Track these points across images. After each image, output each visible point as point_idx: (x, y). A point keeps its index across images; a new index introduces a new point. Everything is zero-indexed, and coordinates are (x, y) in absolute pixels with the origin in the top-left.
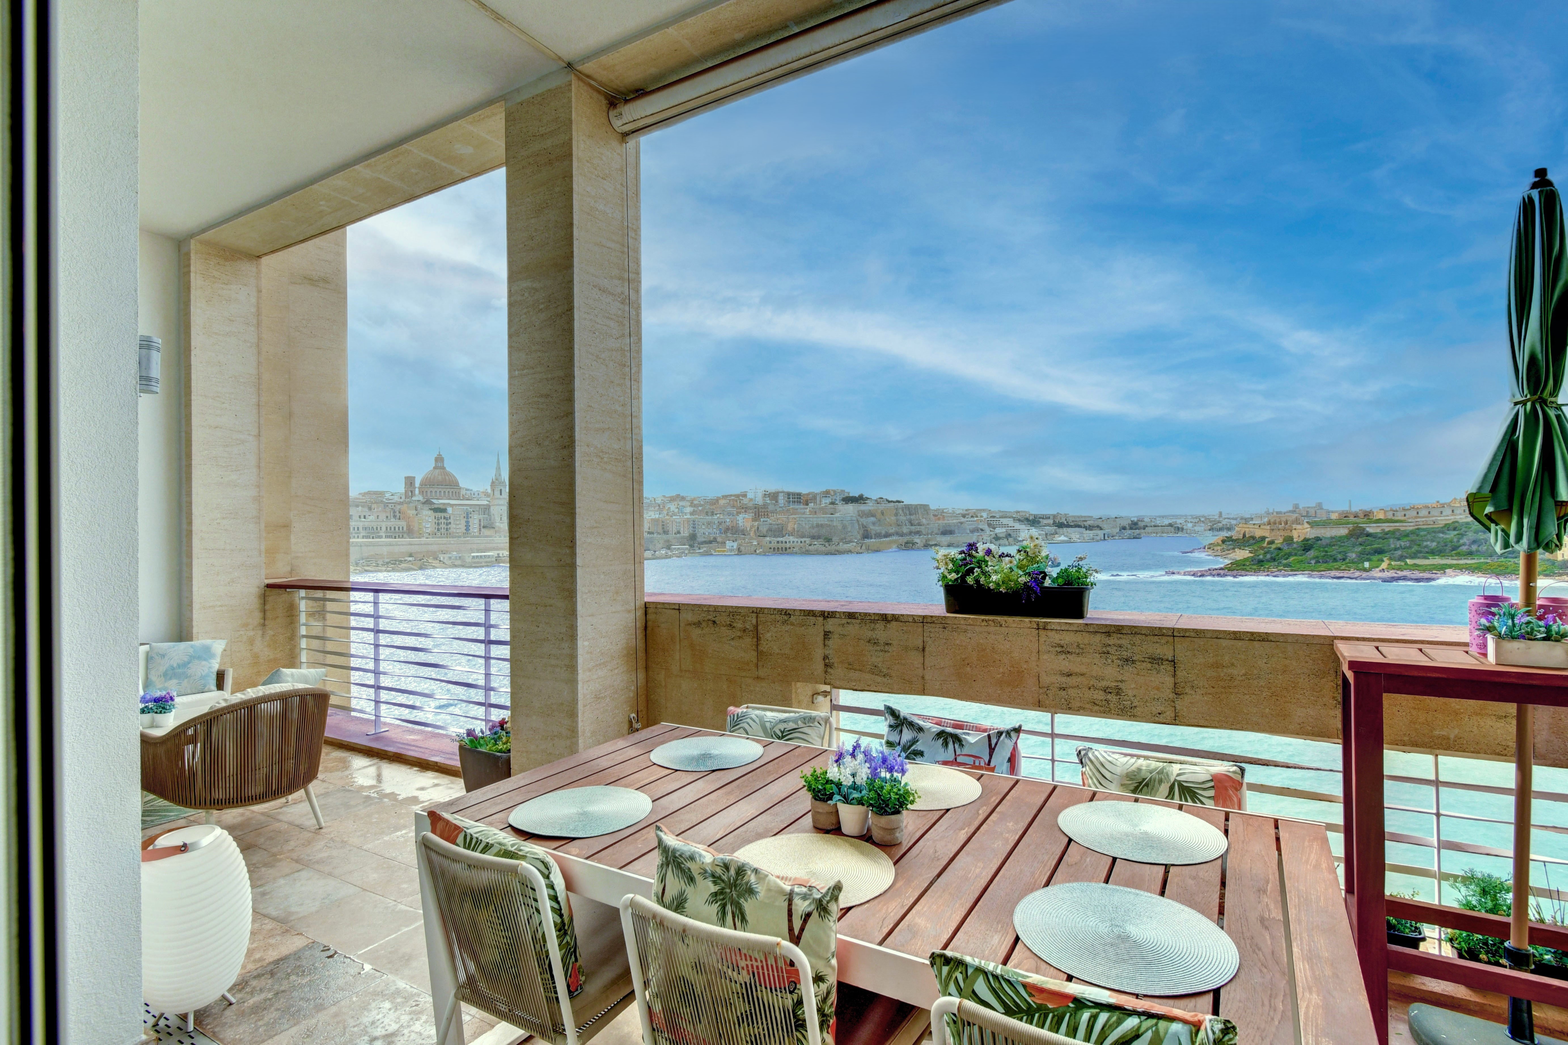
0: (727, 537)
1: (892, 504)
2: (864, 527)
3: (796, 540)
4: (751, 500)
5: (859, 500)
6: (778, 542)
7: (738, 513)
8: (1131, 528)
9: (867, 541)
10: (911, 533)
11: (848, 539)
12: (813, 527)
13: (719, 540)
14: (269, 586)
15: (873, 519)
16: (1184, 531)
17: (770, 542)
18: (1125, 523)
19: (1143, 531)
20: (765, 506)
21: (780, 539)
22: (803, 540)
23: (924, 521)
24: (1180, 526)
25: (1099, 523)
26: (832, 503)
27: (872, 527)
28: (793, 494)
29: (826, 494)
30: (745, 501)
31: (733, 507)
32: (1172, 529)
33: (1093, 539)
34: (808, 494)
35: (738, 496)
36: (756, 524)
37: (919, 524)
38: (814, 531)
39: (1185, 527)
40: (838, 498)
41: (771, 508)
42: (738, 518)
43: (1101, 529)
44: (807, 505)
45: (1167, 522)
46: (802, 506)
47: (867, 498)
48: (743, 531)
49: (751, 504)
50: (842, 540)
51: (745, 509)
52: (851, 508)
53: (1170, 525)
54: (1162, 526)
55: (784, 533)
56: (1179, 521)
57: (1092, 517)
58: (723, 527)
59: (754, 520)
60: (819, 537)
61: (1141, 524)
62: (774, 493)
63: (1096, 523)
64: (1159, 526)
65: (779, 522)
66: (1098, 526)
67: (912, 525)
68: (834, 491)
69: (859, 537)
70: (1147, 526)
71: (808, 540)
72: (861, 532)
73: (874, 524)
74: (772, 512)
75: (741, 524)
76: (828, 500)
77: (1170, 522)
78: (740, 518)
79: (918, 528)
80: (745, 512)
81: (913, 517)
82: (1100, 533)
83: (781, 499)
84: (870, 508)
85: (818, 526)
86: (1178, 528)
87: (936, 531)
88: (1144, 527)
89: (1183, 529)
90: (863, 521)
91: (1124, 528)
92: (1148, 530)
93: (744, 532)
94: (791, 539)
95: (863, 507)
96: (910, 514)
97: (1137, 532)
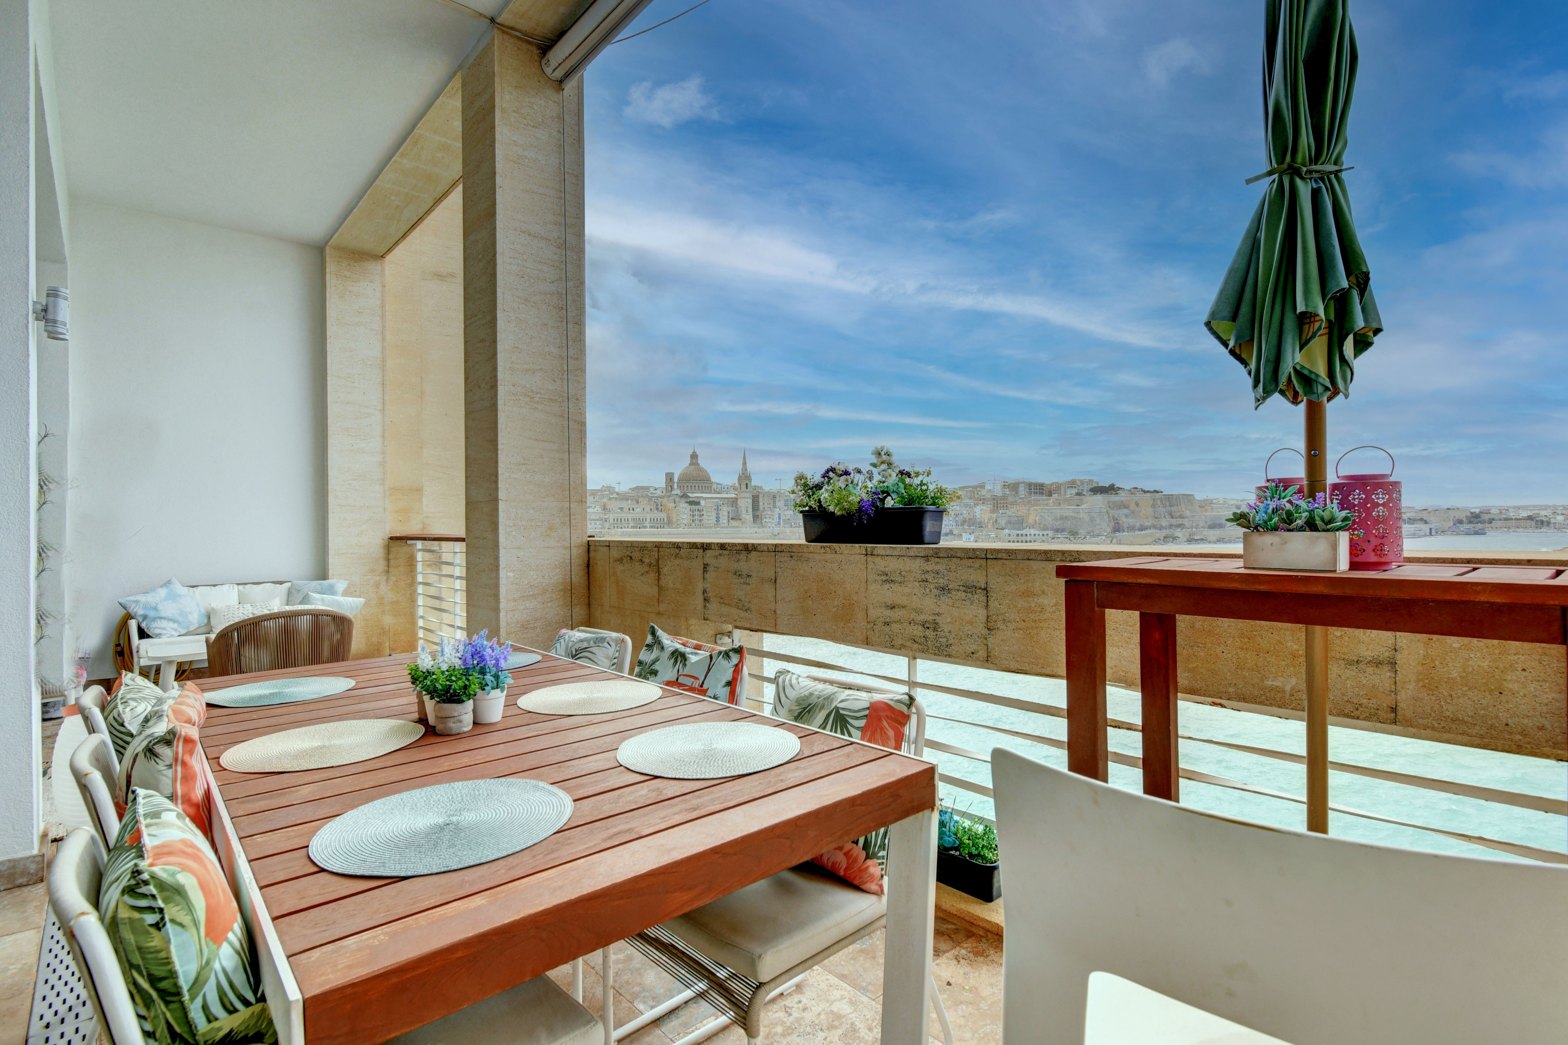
0: (964, 529)
1: (1149, 495)
2: (1115, 519)
3: (1037, 532)
4: (989, 491)
5: (1110, 489)
6: (1018, 535)
7: (976, 505)
8: (1470, 522)
9: (1117, 534)
10: (1171, 526)
11: (1096, 532)
12: (1056, 520)
13: (955, 532)
14: (391, 538)
15: (1126, 511)
16: (1552, 525)
17: (1009, 535)
18: (1462, 516)
19: (1487, 525)
20: (1004, 497)
21: (1020, 532)
22: (1045, 533)
23: (1188, 513)
24: (1544, 519)
25: (1425, 516)
26: (1078, 494)
27: (1124, 519)
28: (1036, 485)
29: (1072, 484)
30: (983, 492)
31: (971, 498)
32: (1533, 523)
33: (1414, 534)
34: (1051, 485)
35: (975, 487)
36: (994, 516)
37: (1181, 517)
38: (1058, 524)
39: (1552, 521)
40: (1086, 488)
41: (1011, 499)
42: (975, 510)
43: (1426, 522)
44: (1050, 495)
45: (1525, 514)
46: (1045, 498)
47: (1119, 488)
48: (980, 523)
49: (988, 496)
50: (1089, 533)
51: (984, 501)
52: (1099, 498)
53: (1530, 518)
54: (1516, 519)
55: (1024, 525)
56: (1543, 513)
57: (1413, 508)
58: (960, 519)
59: (992, 511)
60: (1063, 530)
61: (1486, 517)
62: (1014, 484)
63: (1419, 516)
64: (1512, 519)
65: (1020, 513)
66: (1422, 520)
67: (1172, 517)
68: (1081, 481)
69: (1109, 530)
70: (1493, 519)
71: (1051, 533)
72: (1112, 524)
73: (1126, 516)
74: (1012, 504)
75: (978, 516)
76: (1074, 491)
77: (1530, 513)
78: (978, 509)
79: (1180, 521)
80: (983, 503)
81: (1173, 509)
82: (1425, 528)
83: (1022, 490)
84: (1123, 499)
85: (1062, 518)
86: (1542, 522)
87: (1202, 524)
88: (1491, 521)
89: (1548, 523)
90: (1114, 513)
91: (1460, 522)
92: (1494, 524)
93: (981, 526)
94: (1033, 531)
95: (1114, 498)
96: (1171, 506)
97: (1480, 526)
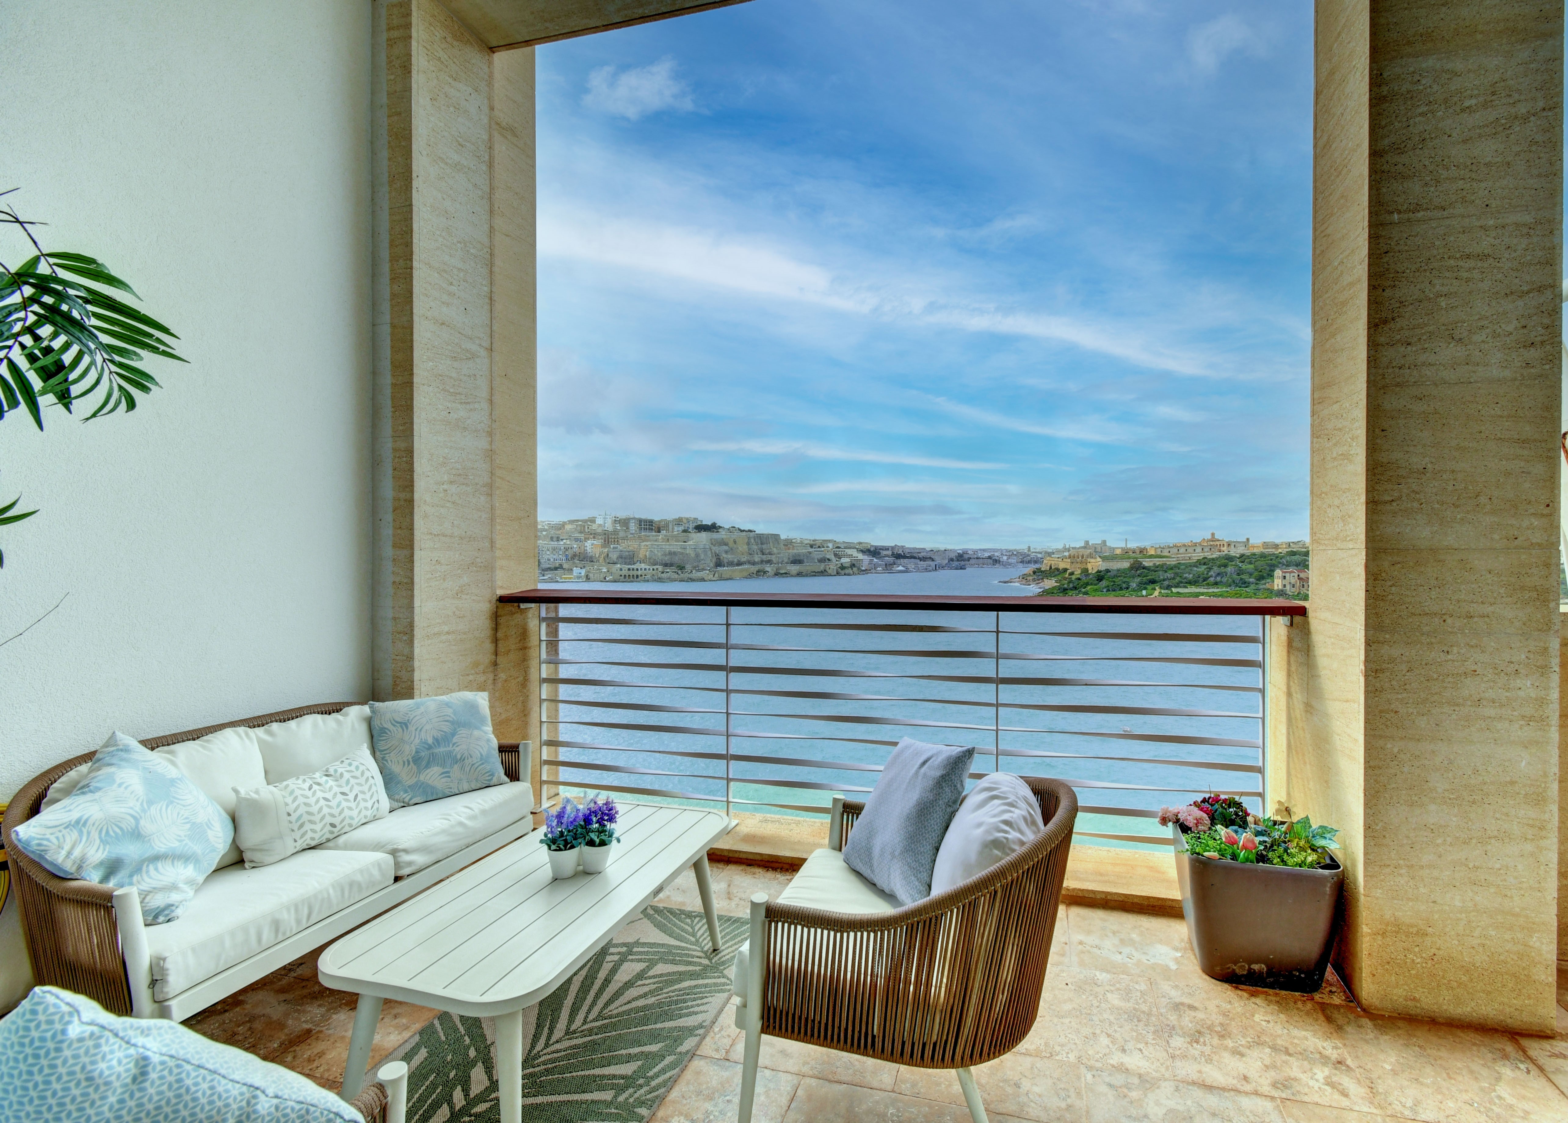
0: (574, 563)
1: (744, 533)
2: (717, 555)
3: (648, 567)
4: (600, 525)
5: (712, 528)
6: (629, 569)
7: (586, 539)
8: (958, 560)
9: (719, 569)
10: (762, 562)
11: (701, 567)
12: (665, 555)
13: (565, 566)
15: (726, 548)
16: (1001, 563)
17: (621, 570)
18: (953, 555)
19: (967, 562)
20: (615, 532)
21: (631, 567)
22: (655, 567)
23: (775, 550)
24: (997, 558)
25: (931, 554)
26: (685, 531)
27: (725, 556)
28: (646, 521)
29: (679, 522)
30: (594, 527)
31: (581, 532)
32: (991, 561)
33: (926, 569)
34: (660, 522)
35: (585, 521)
36: (606, 550)
37: (770, 554)
38: (667, 559)
39: (1001, 559)
40: (691, 526)
41: (622, 534)
42: (586, 544)
43: (933, 560)
44: (659, 532)
45: (986, 555)
46: (654, 534)
47: (720, 527)
48: (591, 557)
49: (599, 530)
50: (695, 567)
51: (595, 535)
52: (704, 536)
53: (990, 557)
54: (982, 558)
55: (635, 560)
56: (996, 554)
57: (925, 549)
58: (570, 553)
59: (604, 546)
60: (671, 565)
61: (966, 556)
62: (625, 520)
63: (929, 555)
64: (980, 558)
65: (631, 548)
66: (930, 558)
67: (763, 554)
68: (687, 519)
69: (712, 565)
71: (660, 568)
72: (714, 560)
73: (726, 552)
74: (623, 539)
75: (589, 550)
76: (681, 528)
77: (989, 554)
78: (588, 544)
79: (769, 557)
80: (594, 538)
81: (764, 546)
82: (933, 564)
83: (633, 527)
84: (724, 537)
85: (670, 553)
86: (996, 560)
87: (786, 560)
88: (969, 559)
89: (999, 561)
90: (716, 549)
91: (952, 560)
92: (972, 561)
93: (592, 560)
94: (643, 566)
95: (715, 536)
96: (762, 544)
97: (962, 563)
